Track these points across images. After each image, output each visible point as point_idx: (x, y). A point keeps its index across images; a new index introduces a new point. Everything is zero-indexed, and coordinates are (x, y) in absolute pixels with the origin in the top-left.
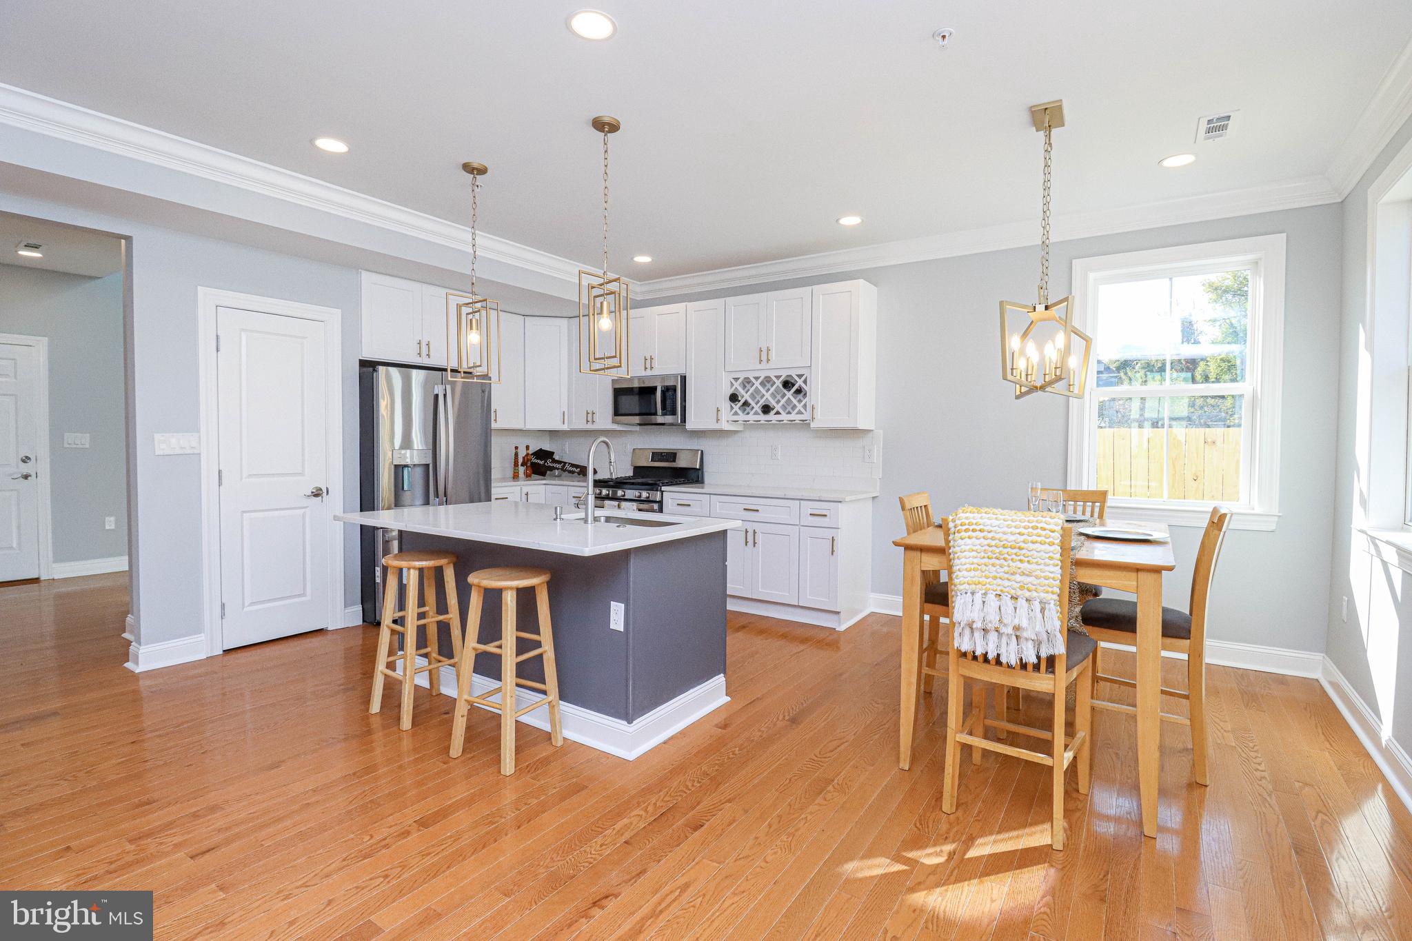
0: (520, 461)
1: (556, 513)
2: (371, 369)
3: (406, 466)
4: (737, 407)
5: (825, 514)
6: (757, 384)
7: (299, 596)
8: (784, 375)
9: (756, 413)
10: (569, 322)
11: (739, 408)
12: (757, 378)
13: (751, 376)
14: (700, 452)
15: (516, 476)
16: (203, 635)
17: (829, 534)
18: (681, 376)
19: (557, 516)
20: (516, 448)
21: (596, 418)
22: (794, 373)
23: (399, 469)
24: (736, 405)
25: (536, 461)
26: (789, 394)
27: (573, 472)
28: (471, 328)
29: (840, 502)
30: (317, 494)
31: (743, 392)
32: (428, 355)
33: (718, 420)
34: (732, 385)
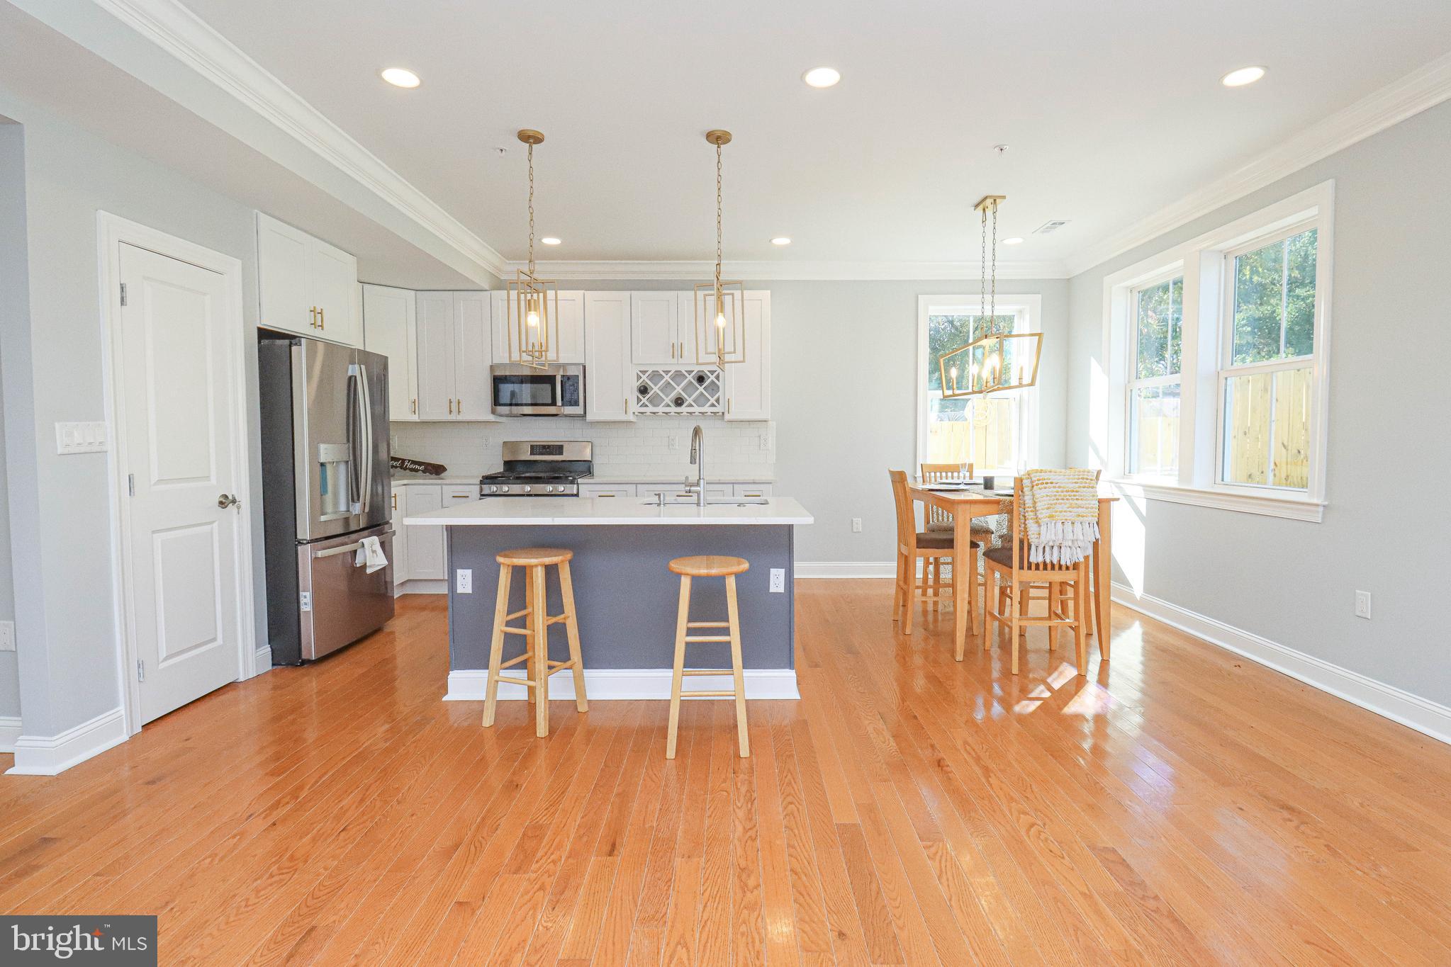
4: (645, 399)
5: (759, 494)
6: (667, 377)
7: (212, 641)
8: (697, 370)
9: (667, 406)
10: (416, 294)
11: (647, 401)
12: (667, 372)
13: (660, 369)
18: (583, 366)
21: (464, 408)
22: (705, 369)
26: (701, 389)
27: (417, 471)
30: (224, 504)
31: (651, 384)
32: (321, 326)
33: (624, 412)
34: (639, 377)
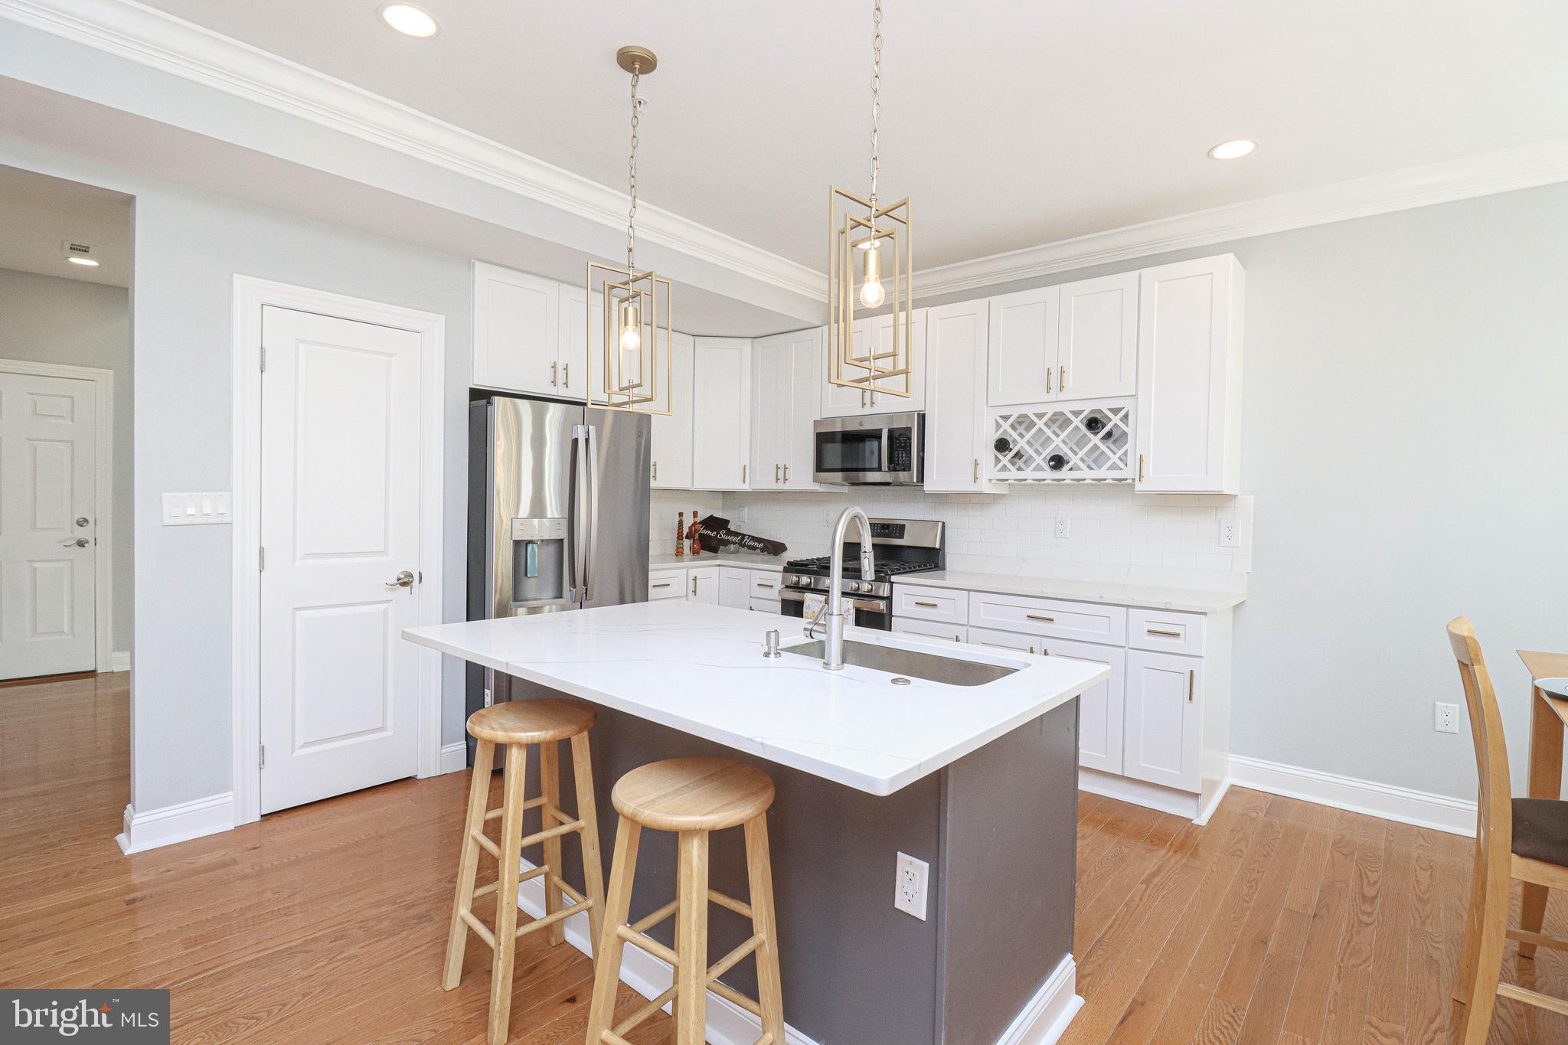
0: (686, 531)
1: (768, 644)
2: (484, 402)
3: (531, 542)
4: (1005, 459)
5: (1177, 632)
6: (1040, 424)
7: (377, 730)
8: (1088, 408)
9: (1038, 468)
10: (752, 342)
11: (1009, 461)
12: (1040, 416)
13: (1030, 411)
14: (940, 524)
15: (679, 552)
16: (231, 793)
17: (1185, 665)
18: (918, 414)
19: (769, 648)
20: (681, 514)
21: (790, 474)
22: (1104, 407)
23: (520, 546)
24: (1005, 456)
25: (705, 532)
26: (1095, 439)
27: (754, 548)
28: (626, 324)
29: (1205, 614)
30: (405, 582)
31: (1015, 435)
32: (566, 384)
33: (975, 478)
34: (998, 426)
